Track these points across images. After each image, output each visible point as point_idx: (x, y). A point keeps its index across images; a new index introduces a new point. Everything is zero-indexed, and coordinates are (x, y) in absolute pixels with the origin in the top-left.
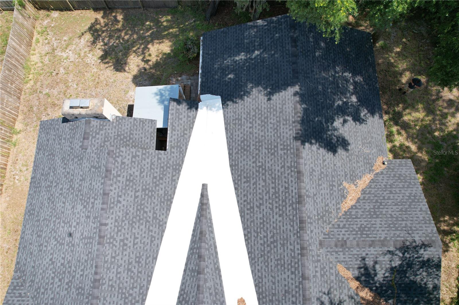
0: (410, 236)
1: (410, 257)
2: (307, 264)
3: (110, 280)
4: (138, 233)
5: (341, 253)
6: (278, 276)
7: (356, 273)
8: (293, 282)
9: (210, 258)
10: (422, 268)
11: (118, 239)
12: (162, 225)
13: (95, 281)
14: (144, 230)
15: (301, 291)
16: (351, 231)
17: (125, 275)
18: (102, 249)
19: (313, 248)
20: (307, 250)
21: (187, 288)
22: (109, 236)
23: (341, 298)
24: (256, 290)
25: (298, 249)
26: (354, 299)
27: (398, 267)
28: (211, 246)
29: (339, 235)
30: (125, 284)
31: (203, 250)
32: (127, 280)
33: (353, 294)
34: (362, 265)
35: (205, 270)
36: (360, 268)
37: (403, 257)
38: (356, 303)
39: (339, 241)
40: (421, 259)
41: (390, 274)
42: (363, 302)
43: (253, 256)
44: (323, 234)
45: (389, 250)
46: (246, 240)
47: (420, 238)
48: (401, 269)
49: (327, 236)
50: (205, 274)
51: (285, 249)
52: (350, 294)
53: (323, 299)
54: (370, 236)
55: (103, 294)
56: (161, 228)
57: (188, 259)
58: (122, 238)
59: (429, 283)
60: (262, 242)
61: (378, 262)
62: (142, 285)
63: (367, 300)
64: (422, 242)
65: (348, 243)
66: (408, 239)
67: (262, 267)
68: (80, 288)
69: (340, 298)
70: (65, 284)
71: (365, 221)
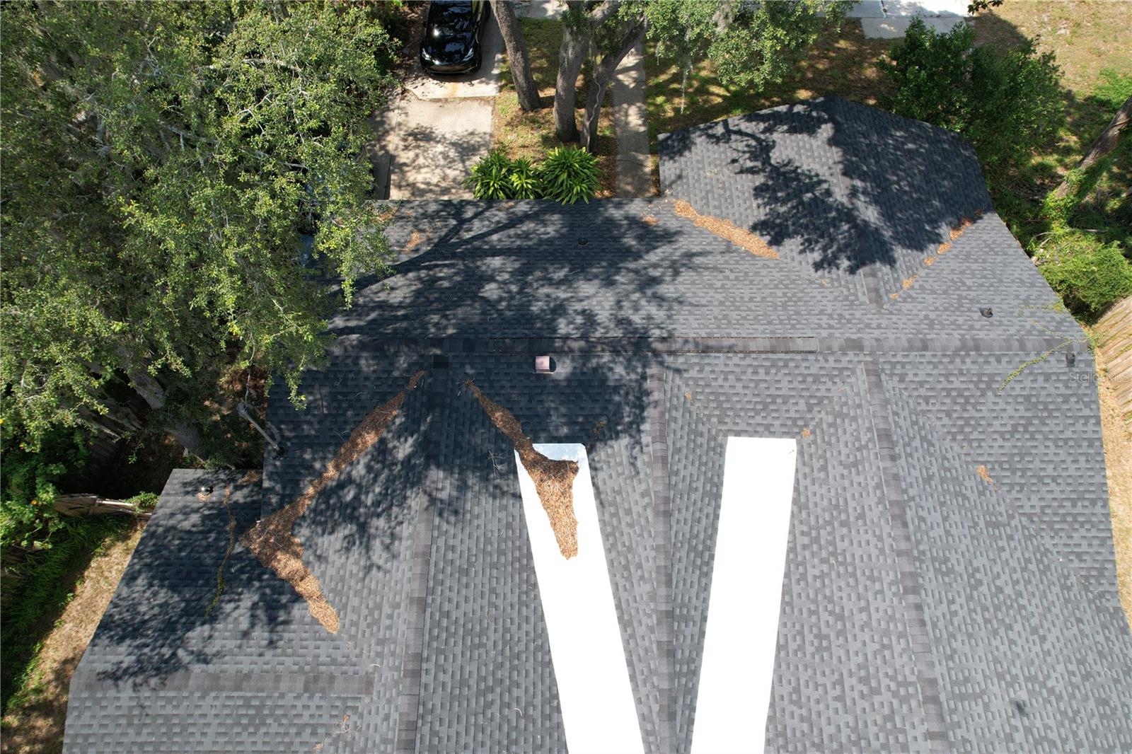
0: (142, 701)
1: (162, 646)
2: (411, 635)
3: (881, 592)
4: (837, 712)
5: (323, 659)
6: (482, 608)
7: (296, 611)
8: (447, 593)
9: (646, 651)
10: (144, 622)
11: (886, 696)
12: (777, 736)
13: (915, 590)
14: (823, 721)
15: (432, 573)
16: (285, 716)
17: (848, 606)
18: (921, 666)
19: (388, 675)
20: (405, 671)
21: (696, 580)
22: (914, 703)
23: (344, 557)
24: (535, 577)
25: (427, 671)
26: (315, 555)
27: (198, 623)
28: (645, 682)
29: (319, 707)
30: (843, 585)
31: (664, 669)
32: (840, 594)
33: (317, 565)
34: (280, 628)
35: (655, 622)
36: (286, 623)
37: (178, 647)
38: (314, 547)
39: (323, 691)
40: (138, 642)
41: (221, 608)
42: (298, 549)
43: (540, 654)
44: (360, 710)
45: (204, 666)
46: (556, 696)
47: (119, 695)
48: (192, 618)
49: (349, 704)
50: (655, 611)
51: (459, 673)
52: (323, 566)
53: (385, 555)
54: (240, 703)
55: (889, 561)
56: (780, 728)
57: (698, 648)
58: (877, 699)
59: (143, 589)
60: (515, 692)
61: (239, 637)
62: (802, 583)
63: (287, 552)
64: (117, 686)
65: (300, 686)
66: (148, 694)
67: (519, 628)
68: (947, 574)
69: (347, 558)
70: (985, 582)
71: (241, 743)
